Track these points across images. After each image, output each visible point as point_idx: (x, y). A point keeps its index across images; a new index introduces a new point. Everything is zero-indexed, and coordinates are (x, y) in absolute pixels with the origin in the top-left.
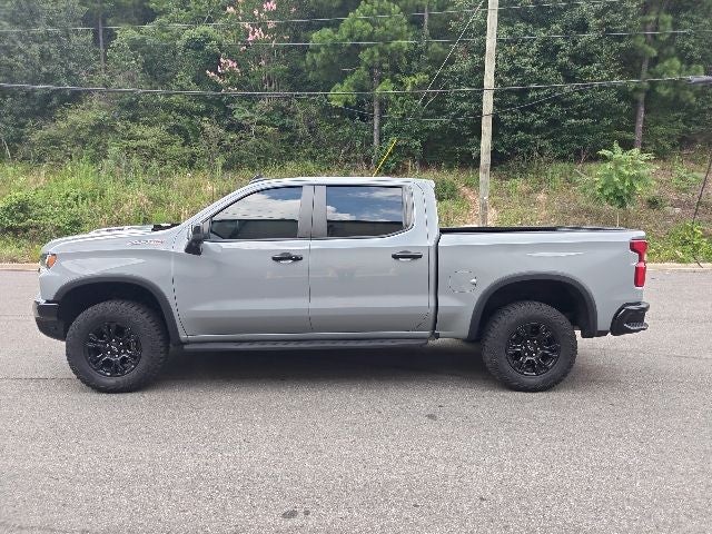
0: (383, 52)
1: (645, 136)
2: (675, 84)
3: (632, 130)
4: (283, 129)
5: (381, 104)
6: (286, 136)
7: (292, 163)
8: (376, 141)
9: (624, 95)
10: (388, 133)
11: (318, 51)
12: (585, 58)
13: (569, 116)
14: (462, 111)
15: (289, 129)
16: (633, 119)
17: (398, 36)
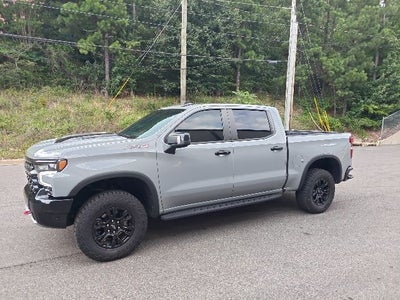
0: (112, 24)
1: (240, 85)
2: (252, 62)
3: (235, 82)
4: (39, 63)
5: (110, 55)
6: (42, 68)
7: (48, 87)
8: (107, 77)
9: (233, 65)
10: (115, 73)
11: (67, 16)
12: (217, 45)
13: (211, 73)
14: (159, 65)
15: (44, 65)
16: (235, 77)
17: (122, 16)
